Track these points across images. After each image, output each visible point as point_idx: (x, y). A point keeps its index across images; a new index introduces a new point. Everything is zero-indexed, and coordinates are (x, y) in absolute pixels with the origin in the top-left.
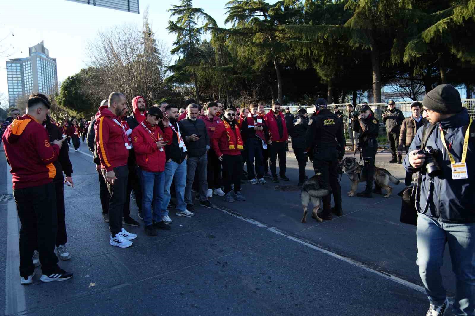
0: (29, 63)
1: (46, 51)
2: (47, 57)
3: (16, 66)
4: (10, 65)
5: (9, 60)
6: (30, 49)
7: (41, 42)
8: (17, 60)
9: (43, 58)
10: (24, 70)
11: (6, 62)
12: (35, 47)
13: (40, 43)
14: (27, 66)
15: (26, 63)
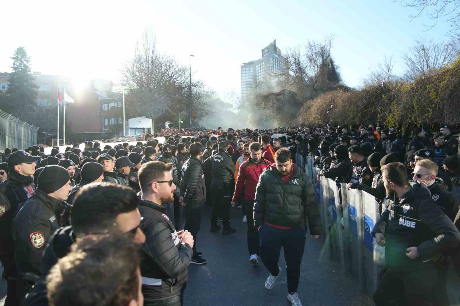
0: (261, 64)
1: (278, 50)
2: (279, 55)
3: (250, 70)
4: (244, 69)
5: (244, 65)
6: (262, 50)
7: (273, 41)
8: (251, 64)
9: (275, 57)
10: (257, 73)
11: (241, 66)
12: (267, 48)
13: (272, 43)
14: (259, 68)
15: (259, 65)
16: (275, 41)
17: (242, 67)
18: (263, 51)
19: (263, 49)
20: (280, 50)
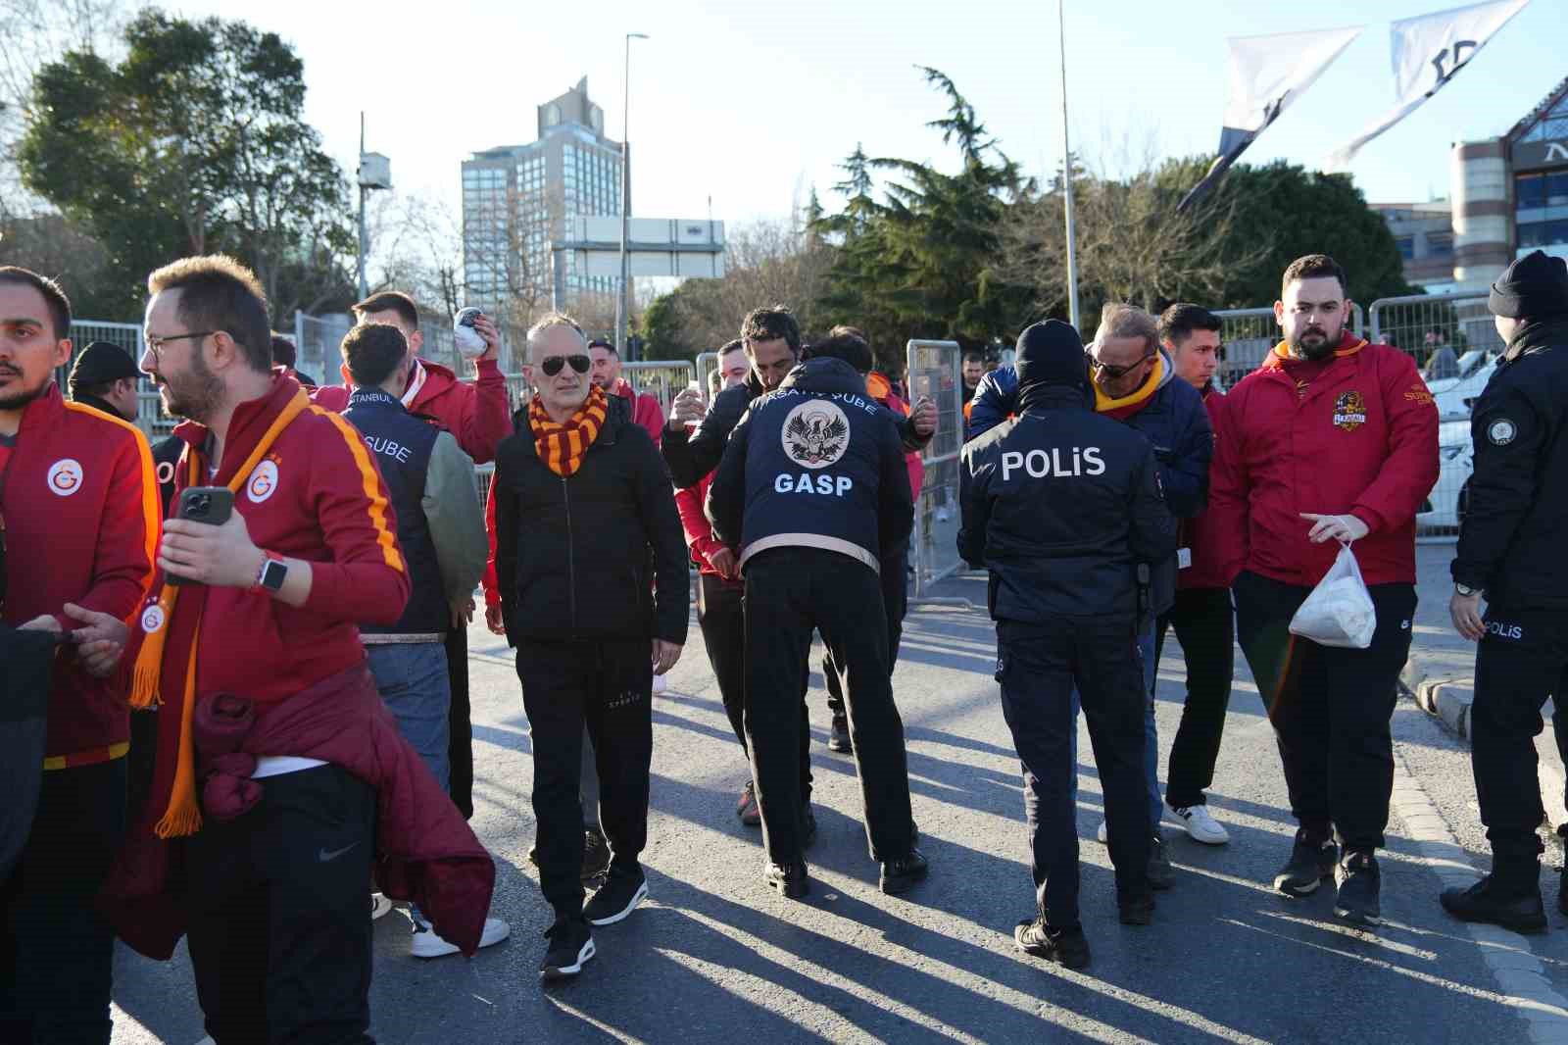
0: (536, 163)
1: (594, 114)
2: (600, 138)
3: (493, 178)
4: (473, 174)
5: (473, 158)
6: (539, 110)
7: (578, 81)
8: (498, 156)
9: (585, 143)
10: (520, 191)
11: (463, 163)
12: (558, 103)
13: (575, 87)
14: (528, 176)
15: (528, 166)
16: (583, 82)
17: (465, 166)
18: (542, 111)
19: (541, 104)
20: (601, 112)
